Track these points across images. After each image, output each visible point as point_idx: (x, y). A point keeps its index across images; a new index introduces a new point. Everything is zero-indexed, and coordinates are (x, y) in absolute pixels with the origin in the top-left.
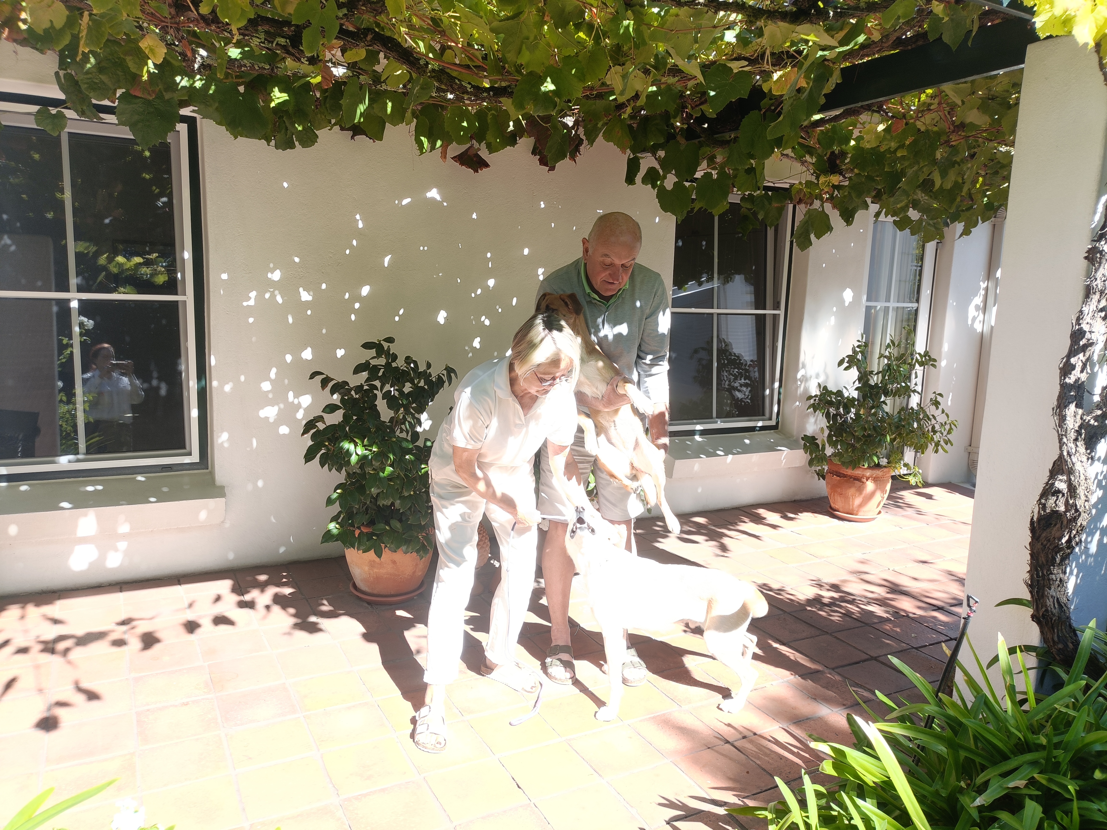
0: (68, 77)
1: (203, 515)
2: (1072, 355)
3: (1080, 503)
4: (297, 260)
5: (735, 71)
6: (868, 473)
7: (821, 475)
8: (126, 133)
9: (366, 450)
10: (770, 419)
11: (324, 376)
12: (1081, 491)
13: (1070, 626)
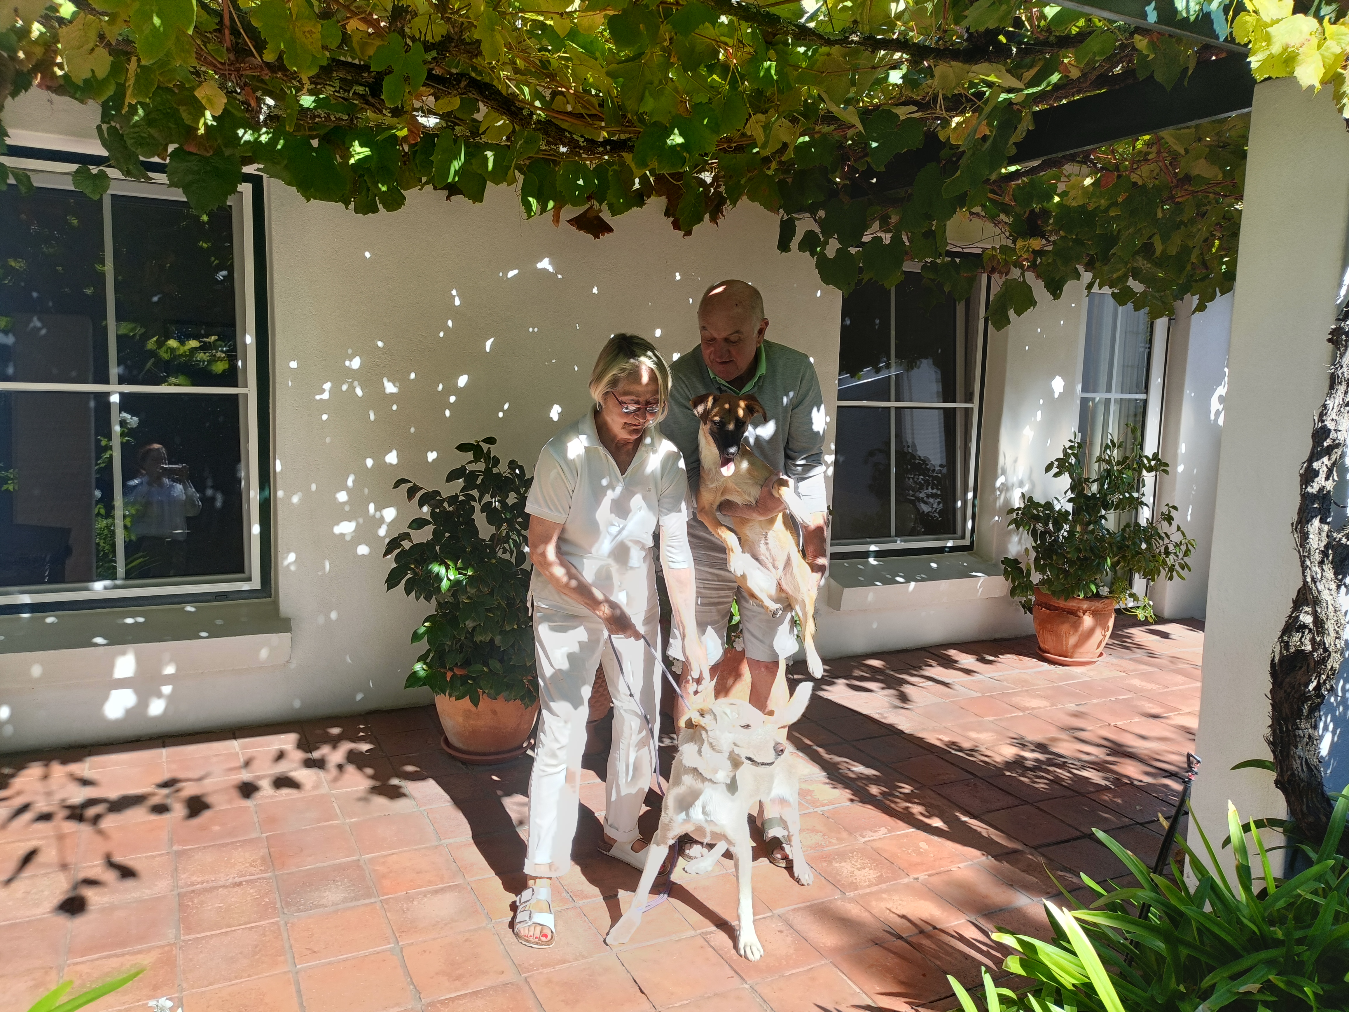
0: (111, 130)
1: (264, 653)
2: (1315, 459)
3: (1329, 640)
4: (380, 344)
5: (902, 118)
6: (1085, 606)
7: (1028, 607)
8: (178, 195)
9: (460, 574)
10: (963, 537)
11: (411, 485)
12: (1330, 626)
13: (1323, 794)
